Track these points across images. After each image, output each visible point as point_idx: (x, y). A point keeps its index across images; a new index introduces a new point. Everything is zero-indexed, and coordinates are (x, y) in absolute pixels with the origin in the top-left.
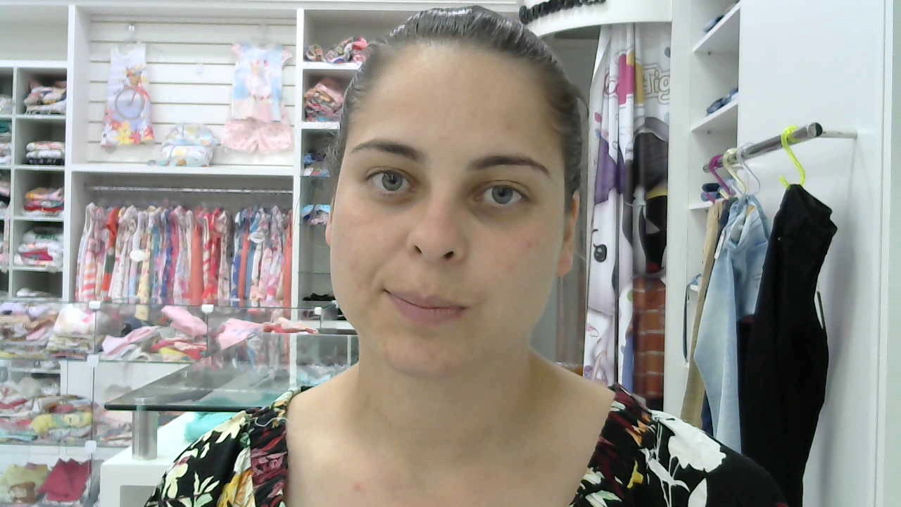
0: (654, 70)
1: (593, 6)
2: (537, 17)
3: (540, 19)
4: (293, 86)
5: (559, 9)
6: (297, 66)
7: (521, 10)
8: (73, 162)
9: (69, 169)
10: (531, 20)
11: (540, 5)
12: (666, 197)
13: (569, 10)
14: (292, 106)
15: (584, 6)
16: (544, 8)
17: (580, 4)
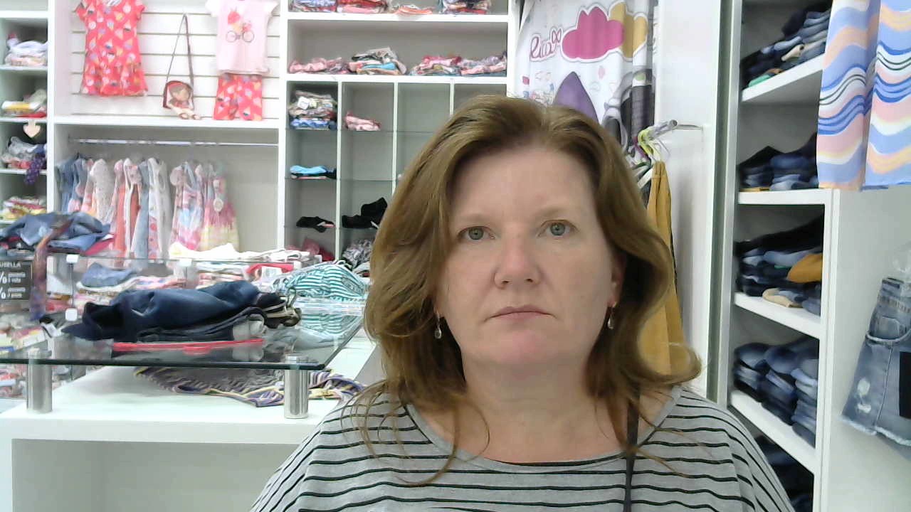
4: (278, 36)
6: (281, 16)
8: (56, 113)
9: (52, 121)
14: (278, 57)
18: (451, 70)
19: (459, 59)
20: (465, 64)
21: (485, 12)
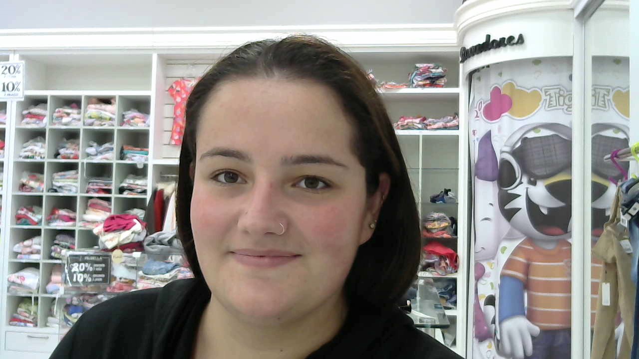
0: (558, 90)
1: (515, 46)
2: (473, 55)
3: (476, 56)
5: (490, 49)
7: (461, 49)
9: (151, 163)
10: (470, 57)
11: (476, 46)
12: (571, 180)
13: (497, 49)
15: (508, 47)
16: (479, 48)
17: (505, 45)
18: (420, 126)
19: (425, 119)
20: (430, 122)
21: (442, 86)
